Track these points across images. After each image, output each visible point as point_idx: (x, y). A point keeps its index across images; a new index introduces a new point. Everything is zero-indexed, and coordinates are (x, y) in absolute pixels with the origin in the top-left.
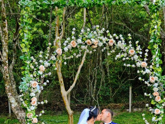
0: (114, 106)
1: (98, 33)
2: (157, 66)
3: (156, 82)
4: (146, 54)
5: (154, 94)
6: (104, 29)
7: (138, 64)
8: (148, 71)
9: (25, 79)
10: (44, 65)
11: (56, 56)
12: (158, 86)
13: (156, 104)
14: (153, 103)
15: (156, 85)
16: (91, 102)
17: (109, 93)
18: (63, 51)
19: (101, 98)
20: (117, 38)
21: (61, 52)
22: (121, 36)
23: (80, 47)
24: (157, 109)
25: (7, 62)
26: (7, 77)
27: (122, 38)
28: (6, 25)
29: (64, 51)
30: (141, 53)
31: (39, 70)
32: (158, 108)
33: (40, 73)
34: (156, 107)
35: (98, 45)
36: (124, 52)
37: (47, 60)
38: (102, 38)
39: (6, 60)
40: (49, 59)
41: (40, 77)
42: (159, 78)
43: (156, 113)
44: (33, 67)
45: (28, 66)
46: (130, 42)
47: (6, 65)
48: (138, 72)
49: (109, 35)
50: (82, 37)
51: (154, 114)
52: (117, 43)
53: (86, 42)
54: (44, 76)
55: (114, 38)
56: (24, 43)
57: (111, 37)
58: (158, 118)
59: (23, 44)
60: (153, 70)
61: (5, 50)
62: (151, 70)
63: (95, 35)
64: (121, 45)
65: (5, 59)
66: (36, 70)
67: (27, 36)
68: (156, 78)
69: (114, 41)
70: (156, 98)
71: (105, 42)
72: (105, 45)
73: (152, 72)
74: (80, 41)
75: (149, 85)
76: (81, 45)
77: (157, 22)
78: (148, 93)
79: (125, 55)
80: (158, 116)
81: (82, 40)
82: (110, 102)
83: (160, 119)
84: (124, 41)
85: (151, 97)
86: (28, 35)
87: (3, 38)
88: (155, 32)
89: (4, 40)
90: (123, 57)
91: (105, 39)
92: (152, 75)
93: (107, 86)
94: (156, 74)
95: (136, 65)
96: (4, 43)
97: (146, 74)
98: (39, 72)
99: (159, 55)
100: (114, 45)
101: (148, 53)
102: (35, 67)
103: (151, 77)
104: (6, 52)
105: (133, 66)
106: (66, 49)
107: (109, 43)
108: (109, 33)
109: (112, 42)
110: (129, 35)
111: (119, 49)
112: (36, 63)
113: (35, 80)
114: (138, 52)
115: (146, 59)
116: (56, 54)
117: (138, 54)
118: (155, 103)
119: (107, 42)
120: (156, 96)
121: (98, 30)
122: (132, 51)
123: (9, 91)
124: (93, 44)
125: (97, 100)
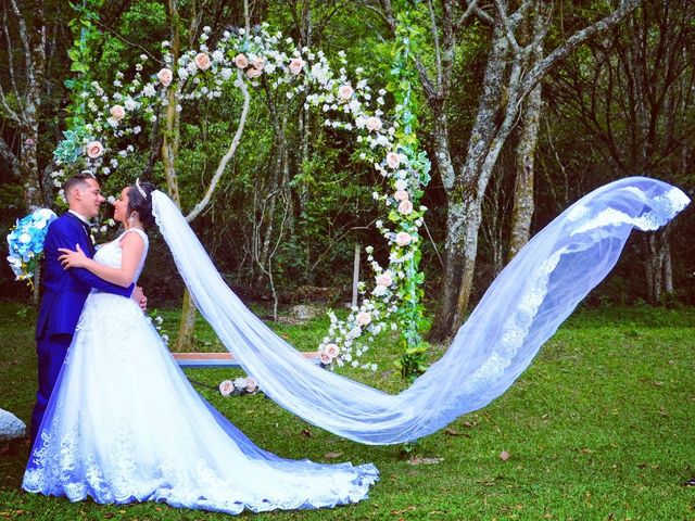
0: (315, 293)
1: (264, 42)
2: (408, 129)
3: (402, 167)
4: (381, 101)
5: (397, 196)
6: (279, 34)
7: (360, 123)
8: (382, 140)
9: (71, 136)
10: (123, 105)
11: (156, 88)
12: (408, 177)
13: (400, 221)
14: (393, 217)
15: (403, 173)
16: (255, 281)
17: (303, 261)
18: (176, 75)
19: (281, 271)
20: (311, 57)
21: (171, 79)
22: (321, 53)
23: (219, 71)
24: (401, 233)
25: (35, 128)
26: (31, 165)
27: (324, 59)
28: (43, 39)
29: (178, 76)
30: (368, 97)
31: (110, 115)
32: (406, 231)
33: (113, 123)
34: (400, 228)
35: (263, 70)
36: (326, 92)
37: (133, 95)
38: (275, 54)
39: (33, 124)
40: (138, 92)
41: (111, 133)
42: (409, 157)
43: (398, 241)
44: (94, 108)
45: (83, 105)
46: (343, 70)
47: (31, 135)
48: (360, 139)
49: (292, 48)
50: (226, 50)
51: (395, 244)
52: (310, 69)
53: (234, 59)
54: (121, 133)
55: (304, 57)
56: (78, 48)
57: (297, 53)
58: (404, 253)
59: (76, 52)
60: (395, 140)
61: (33, 99)
62: (392, 139)
63: (257, 45)
64: (321, 73)
65: (31, 120)
66: (101, 117)
67: (88, 34)
68: (402, 158)
69: (303, 63)
70: (401, 205)
71: (280, 64)
72: (279, 71)
73: (393, 142)
74: (218, 55)
75: (384, 173)
76: (220, 66)
77: (410, 29)
78: (381, 193)
79: (330, 99)
80: (406, 248)
81: (226, 55)
82: (305, 283)
83: (409, 255)
84: (327, 67)
85: (388, 203)
86: (91, 31)
87: (32, 68)
88: (403, 51)
89: (35, 75)
90: (325, 103)
91: (280, 58)
92: (392, 150)
93: (298, 242)
94: (404, 148)
95: (353, 123)
96: (33, 81)
97: (378, 146)
98: (109, 120)
99: (411, 104)
100: (302, 71)
101: (385, 97)
102: (101, 109)
103: (389, 155)
104: (35, 104)
105: (349, 127)
106: (183, 73)
107: (291, 66)
108: (293, 45)
109: (298, 64)
110: (341, 53)
111: (315, 82)
112: (105, 98)
113: (96, 139)
114: (362, 93)
115: (379, 112)
116: (156, 83)
117: (362, 99)
118: (398, 218)
119: (286, 64)
120: (400, 201)
121: (265, 33)
122: (345, 91)
123: (33, 200)
124: (250, 66)
125: (268, 270)
